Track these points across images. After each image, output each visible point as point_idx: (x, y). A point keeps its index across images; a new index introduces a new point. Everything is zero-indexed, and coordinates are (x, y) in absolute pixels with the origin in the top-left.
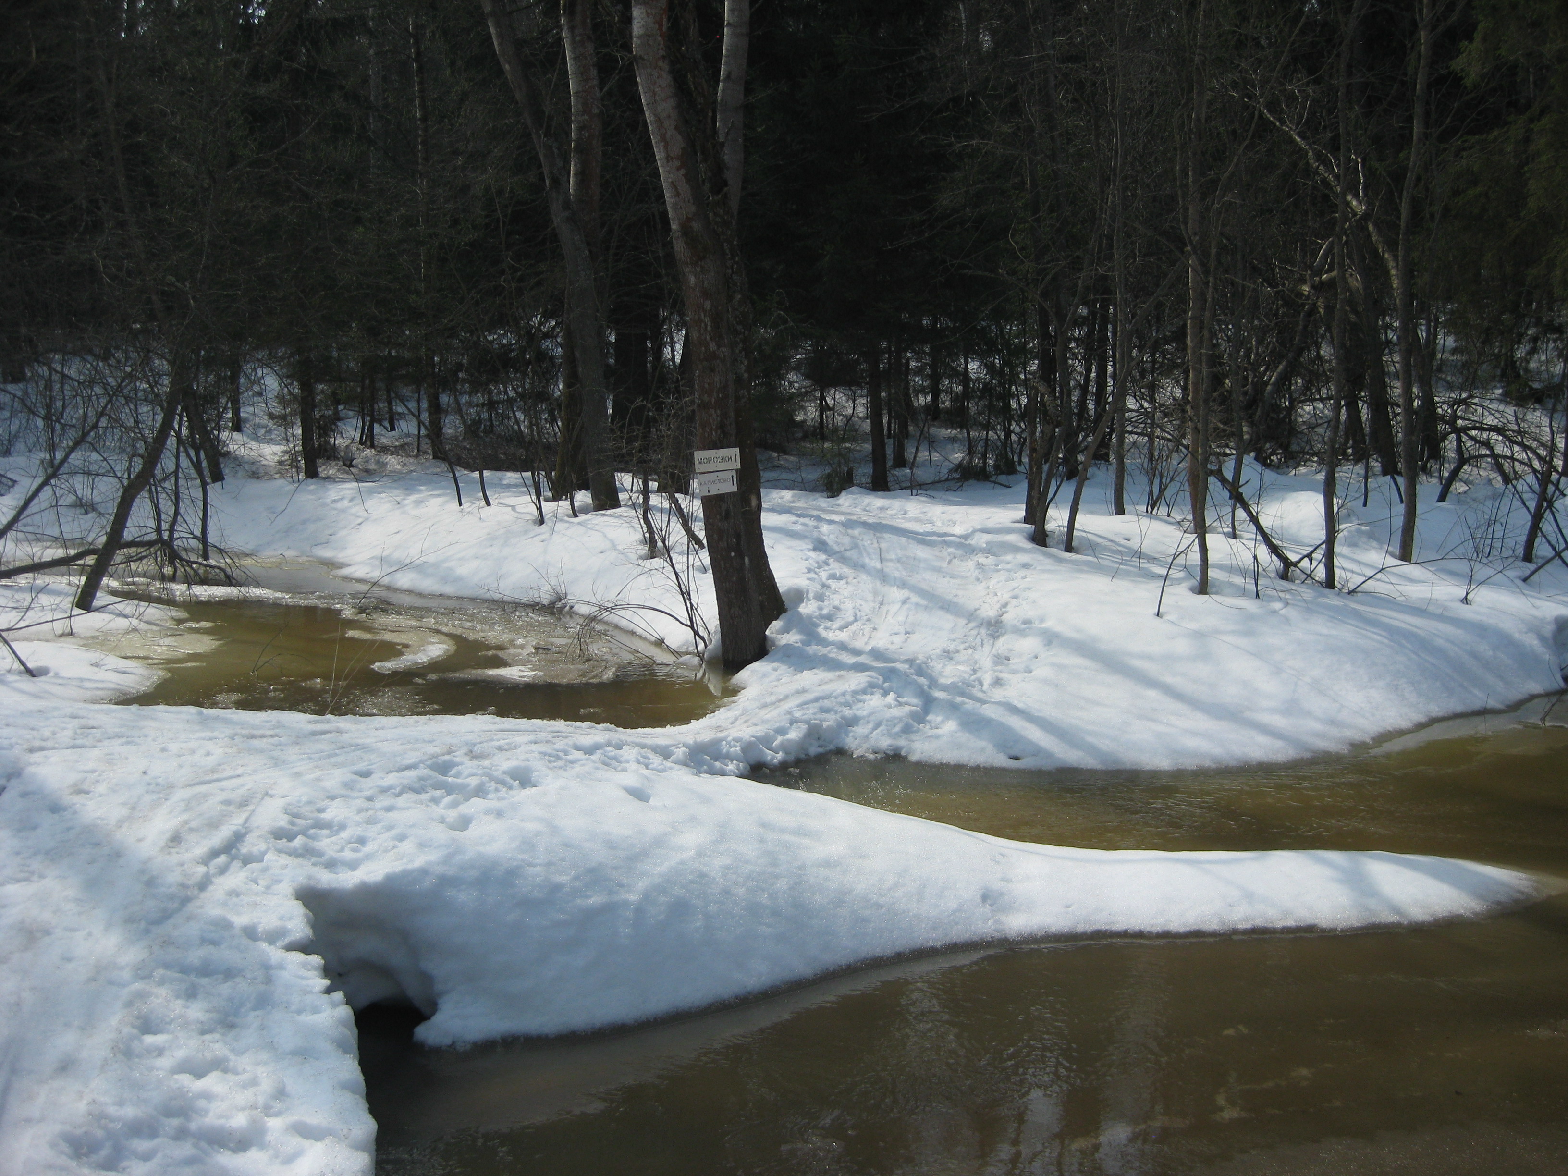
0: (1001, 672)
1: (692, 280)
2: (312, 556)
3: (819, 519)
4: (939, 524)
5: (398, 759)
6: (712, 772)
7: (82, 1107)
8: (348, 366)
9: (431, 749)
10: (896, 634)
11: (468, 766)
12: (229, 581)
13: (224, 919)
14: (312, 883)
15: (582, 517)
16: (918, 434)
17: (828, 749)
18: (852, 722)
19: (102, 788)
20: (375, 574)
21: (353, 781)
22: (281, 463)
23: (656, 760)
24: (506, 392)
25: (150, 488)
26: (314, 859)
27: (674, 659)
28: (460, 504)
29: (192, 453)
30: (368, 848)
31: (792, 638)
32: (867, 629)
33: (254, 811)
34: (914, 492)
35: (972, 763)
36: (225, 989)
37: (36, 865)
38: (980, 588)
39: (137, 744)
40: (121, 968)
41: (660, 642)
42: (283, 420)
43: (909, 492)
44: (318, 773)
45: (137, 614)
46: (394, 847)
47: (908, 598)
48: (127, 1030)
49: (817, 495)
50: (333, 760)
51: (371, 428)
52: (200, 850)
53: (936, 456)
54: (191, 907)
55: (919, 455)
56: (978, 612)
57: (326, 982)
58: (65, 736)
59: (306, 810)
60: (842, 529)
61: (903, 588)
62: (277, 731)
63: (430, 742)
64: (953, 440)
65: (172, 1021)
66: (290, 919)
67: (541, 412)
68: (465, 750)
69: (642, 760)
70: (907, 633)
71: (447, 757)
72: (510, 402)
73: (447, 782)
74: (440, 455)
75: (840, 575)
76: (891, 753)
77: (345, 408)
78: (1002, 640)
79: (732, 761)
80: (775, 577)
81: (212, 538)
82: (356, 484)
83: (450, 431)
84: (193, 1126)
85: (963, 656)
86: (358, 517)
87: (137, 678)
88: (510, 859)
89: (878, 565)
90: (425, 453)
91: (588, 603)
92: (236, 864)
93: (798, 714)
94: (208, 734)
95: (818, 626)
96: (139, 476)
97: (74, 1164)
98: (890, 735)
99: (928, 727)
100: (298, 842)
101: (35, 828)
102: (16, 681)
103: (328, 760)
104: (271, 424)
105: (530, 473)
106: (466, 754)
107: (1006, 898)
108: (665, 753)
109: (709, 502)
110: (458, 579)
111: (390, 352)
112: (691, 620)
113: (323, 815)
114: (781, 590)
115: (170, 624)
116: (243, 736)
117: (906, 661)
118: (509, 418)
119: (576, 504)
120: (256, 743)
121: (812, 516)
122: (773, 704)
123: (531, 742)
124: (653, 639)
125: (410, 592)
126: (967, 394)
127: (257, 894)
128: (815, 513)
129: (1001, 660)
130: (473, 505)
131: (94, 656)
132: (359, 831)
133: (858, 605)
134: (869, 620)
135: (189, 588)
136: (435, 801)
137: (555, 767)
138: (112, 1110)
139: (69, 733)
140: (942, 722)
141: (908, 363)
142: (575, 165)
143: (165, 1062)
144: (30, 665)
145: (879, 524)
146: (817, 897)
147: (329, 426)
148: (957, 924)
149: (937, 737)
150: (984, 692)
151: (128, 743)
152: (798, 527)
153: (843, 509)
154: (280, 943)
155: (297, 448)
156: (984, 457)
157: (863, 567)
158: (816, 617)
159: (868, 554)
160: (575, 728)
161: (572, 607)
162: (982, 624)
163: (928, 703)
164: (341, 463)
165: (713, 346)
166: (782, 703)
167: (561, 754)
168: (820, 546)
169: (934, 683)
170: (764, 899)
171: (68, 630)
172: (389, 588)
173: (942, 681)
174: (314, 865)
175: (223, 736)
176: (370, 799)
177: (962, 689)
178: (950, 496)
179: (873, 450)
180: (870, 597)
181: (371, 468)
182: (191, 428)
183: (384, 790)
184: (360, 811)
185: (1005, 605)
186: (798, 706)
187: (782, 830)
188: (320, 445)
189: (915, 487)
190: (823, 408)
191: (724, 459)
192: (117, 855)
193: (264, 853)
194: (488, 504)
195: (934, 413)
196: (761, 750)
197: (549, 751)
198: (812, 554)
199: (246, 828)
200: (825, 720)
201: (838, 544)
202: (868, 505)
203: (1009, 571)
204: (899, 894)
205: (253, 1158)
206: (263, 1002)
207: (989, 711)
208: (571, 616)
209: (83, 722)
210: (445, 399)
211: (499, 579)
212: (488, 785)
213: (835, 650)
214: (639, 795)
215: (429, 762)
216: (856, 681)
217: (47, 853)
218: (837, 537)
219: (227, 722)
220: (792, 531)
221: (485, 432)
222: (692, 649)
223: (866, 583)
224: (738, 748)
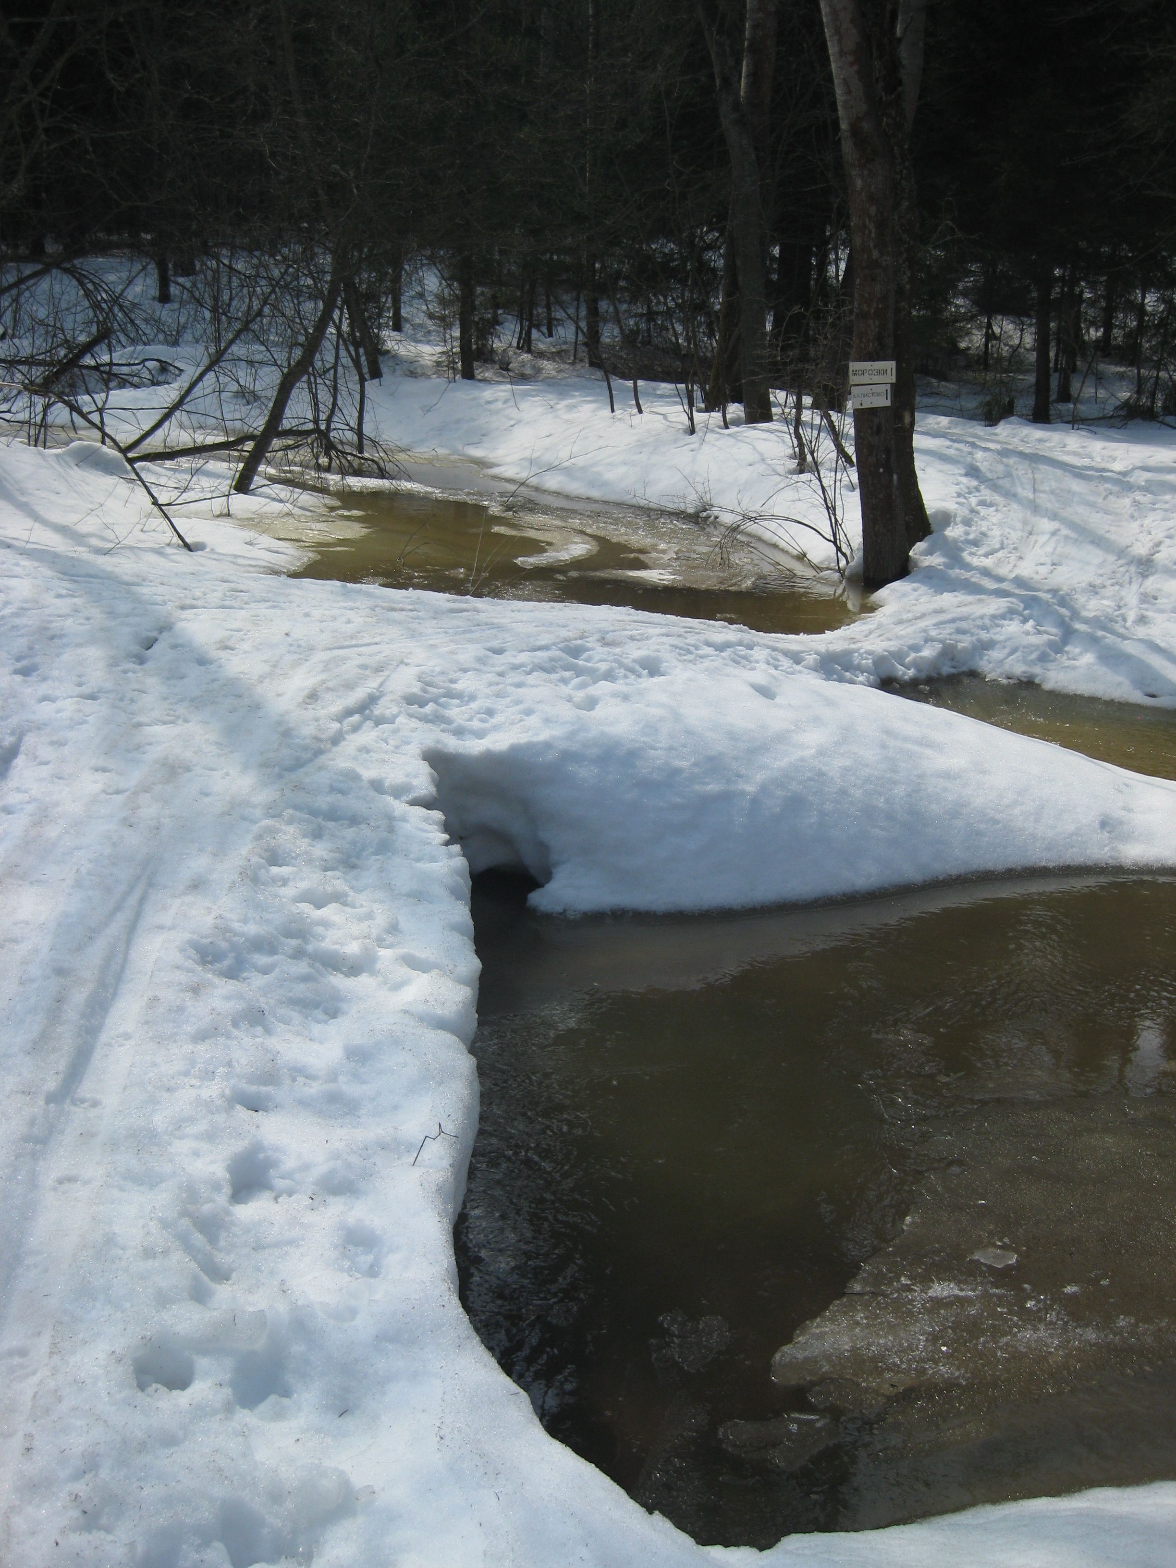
0: (1147, 610)
1: (859, 183)
2: (464, 455)
3: (973, 445)
4: (1098, 459)
5: (531, 640)
6: (841, 680)
7: (210, 920)
8: (509, 270)
9: (564, 633)
10: (1042, 564)
11: (599, 652)
12: (382, 474)
13: (354, 771)
14: (440, 746)
15: (733, 429)
16: (1085, 369)
17: (961, 670)
18: (989, 645)
19: (246, 646)
20: (523, 475)
21: (486, 657)
22: (438, 364)
23: (786, 663)
24: (665, 304)
25: (309, 378)
26: (443, 726)
27: (815, 573)
28: (613, 411)
29: (352, 349)
30: (497, 720)
31: (936, 560)
32: (1013, 557)
33: (388, 676)
34: (1076, 426)
35: (1106, 697)
36: (350, 833)
37: (181, 710)
38: (1135, 525)
39: (282, 609)
40: (254, 807)
41: (802, 557)
42: (444, 322)
43: (1070, 426)
44: (453, 647)
45: (291, 500)
46: (521, 721)
47: (1059, 530)
48: (255, 860)
49: (974, 423)
50: (468, 636)
51: (529, 334)
52: (336, 707)
53: (1102, 394)
54: (323, 759)
55: (1084, 389)
56: (1129, 549)
57: (446, 837)
58: (215, 597)
59: (438, 680)
60: (998, 458)
61: (1054, 520)
62: (417, 606)
63: (564, 626)
64: (1121, 377)
65: (298, 855)
66: (415, 777)
67: (700, 324)
68: (597, 636)
69: (772, 661)
70: (1053, 564)
71: (579, 642)
72: (669, 314)
73: (577, 665)
74: (596, 363)
75: (991, 502)
76: (1025, 680)
77: (504, 313)
78: (1151, 579)
79: (862, 673)
80: (923, 498)
81: (367, 429)
82: (509, 386)
83: (608, 340)
84: (310, 948)
85: (1109, 591)
86: (511, 419)
87: (288, 558)
88: (632, 740)
89: (1030, 495)
90: (581, 360)
91: (732, 511)
92: (370, 724)
93: (933, 633)
94: (351, 604)
95: (963, 550)
96: (299, 363)
97: (200, 968)
98: (1025, 661)
99: (1065, 657)
100: (429, 708)
101: (182, 678)
102: (173, 554)
103: (463, 636)
104: (429, 323)
105: (683, 386)
106: (598, 641)
107: (1125, 827)
108: (796, 658)
109: (862, 417)
110: (605, 484)
111: (551, 258)
112: (834, 535)
113: (453, 686)
114: (928, 513)
115: (323, 510)
116: (383, 608)
117: (1049, 591)
118: (667, 330)
119: (728, 416)
120: (395, 615)
121: (967, 442)
122: (909, 621)
123: (663, 635)
124: (795, 553)
125: (557, 494)
126: (1141, 329)
127: (386, 752)
128: (970, 440)
129: (1148, 598)
130: (625, 412)
131: (249, 535)
132: (489, 703)
133: (1005, 533)
134: (1015, 549)
135: (343, 479)
136: (564, 681)
137: (685, 660)
138: (237, 926)
139: (219, 594)
140: (1081, 654)
141: (1082, 292)
142: (748, 66)
143: (288, 892)
144: (188, 540)
145: (1036, 455)
146: (934, 807)
147: (489, 327)
148: (1072, 847)
149: (1074, 668)
150: (1127, 629)
151: (274, 607)
152: (952, 452)
153: (1000, 438)
154: (404, 798)
155: (454, 350)
156: (1153, 396)
157: (1015, 495)
158: (961, 542)
159: (1022, 484)
160: (709, 625)
161: (716, 518)
162: (1132, 562)
163: (1068, 634)
164: (497, 366)
165: (875, 254)
166: (918, 621)
167: (692, 649)
168: (973, 471)
169: (1075, 615)
170: (880, 802)
171: (225, 511)
172: (537, 489)
173: (1085, 614)
174: (443, 731)
175: (364, 607)
176: (501, 674)
177: (1103, 623)
178: (1113, 433)
179: (1037, 381)
180: (1019, 525)
181: (526, 372)
182: (351, 325)
183: (515, 668)
184: (490, 684)
185: (1159, 544)
186: (934, 625)
187: (906, 739)
188: (478, 348)
189: (1076, 421)
190: (990, 337)
191: (879, 372)
192: (256, 707)
193: (396, 716)
194: (640, 411)
195: (1104, 348)
196: (893, 665)
197: (681, 645)
198: (964, 480)
199: (381, 692)
200: (960, 641)
201: (991, 471)
202: (1026, 436)
203: (1166, 510)
204: (1017, 811)
205: (364, 981)
206: (384, 848)
207: (1129, 647)
208: (715, 527)
209: (233, 585)
210: (604, 306)
211: (646, 484)
212: (617, 671)
213: (978, 576)
214: (766, 692)
215: (561, 645)
216: (995, 605)
217: (192, 700)
218: (991, 465)
219: (368, 595)
220: (945, 455)
221: (642, 343)
222: (833, 565)
223: (1016, 513)
224: (870, 661)
